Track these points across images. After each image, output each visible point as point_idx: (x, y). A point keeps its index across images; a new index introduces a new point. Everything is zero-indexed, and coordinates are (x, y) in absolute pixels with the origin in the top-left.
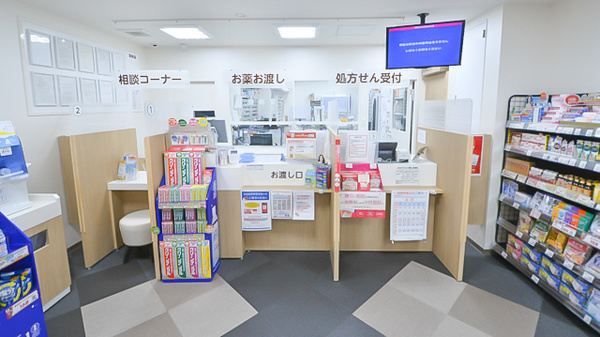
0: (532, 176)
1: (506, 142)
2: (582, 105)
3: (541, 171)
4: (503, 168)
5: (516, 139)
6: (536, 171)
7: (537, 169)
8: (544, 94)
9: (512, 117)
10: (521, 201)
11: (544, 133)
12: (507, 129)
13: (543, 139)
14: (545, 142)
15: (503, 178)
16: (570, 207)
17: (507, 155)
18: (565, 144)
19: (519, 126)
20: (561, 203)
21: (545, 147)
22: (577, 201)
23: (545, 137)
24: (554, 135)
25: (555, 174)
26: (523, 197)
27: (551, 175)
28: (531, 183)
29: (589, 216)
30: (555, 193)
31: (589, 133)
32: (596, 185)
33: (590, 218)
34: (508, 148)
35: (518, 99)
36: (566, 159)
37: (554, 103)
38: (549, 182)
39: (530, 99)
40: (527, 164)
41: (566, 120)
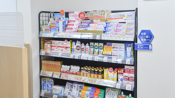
0: (63, 72)
1: (40, 48)
2: (87, 19)
3: (69, 67)
4: (41, 69)
5: (47, 45)
6: (65, 68)
7: (66, 66)
8: (62, 11)
9: (43, 28)
10: (58, 92)
11: (68, 40)
12: (40, 38)
13: (68, 44)
14: (69, 45)
15: (41, 77)
16: (90, 88)
17: (42, 58)
18: (83, 46)
19: (50, 35)
20: (84, 87)
21: (70, 49)
22: (96, 84)
23: (69, 42)
24: (75, 40)
25: (78, 68)
26: (58, 89)
27: (75, 69)
28: (64, 77)
29: (102, 91)
30: (81, 81)
31: (98, 38)
32: (105, 70)
33: (103, 93)
34: (43, 53)
35: (44, 14)
36: (86, 56)
37: (71, 18)
38: (76, 74)
39: (52, 14)
40: (59, 63)
41: (81, 29)
